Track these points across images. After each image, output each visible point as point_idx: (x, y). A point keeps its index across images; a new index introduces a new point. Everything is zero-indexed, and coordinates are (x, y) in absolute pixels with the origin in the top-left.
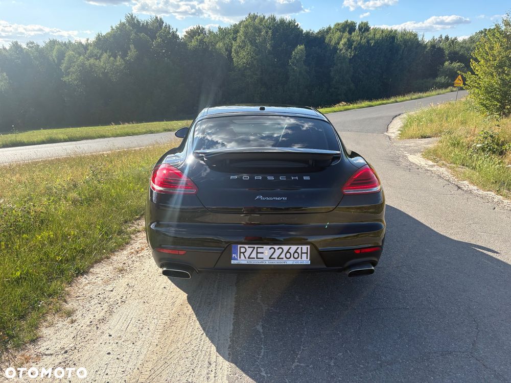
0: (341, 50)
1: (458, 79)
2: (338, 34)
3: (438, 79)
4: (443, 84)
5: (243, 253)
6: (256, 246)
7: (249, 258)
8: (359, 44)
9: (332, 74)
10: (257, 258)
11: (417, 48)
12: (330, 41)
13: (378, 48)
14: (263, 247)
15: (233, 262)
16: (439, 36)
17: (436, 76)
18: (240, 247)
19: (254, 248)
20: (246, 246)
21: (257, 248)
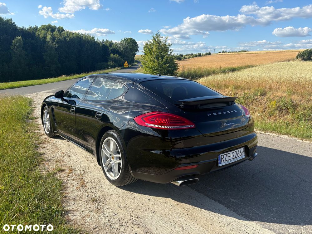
0: (49, 42)
1: (125, 63)
2: (43, 32)
3: (109, 63)
4: (112, 65)
5: (223, 159)
6: (227, 153)
7: (225, 161)
8: (60, 39)
9: (44, 57)
10: (228, 160)
11: (94, 45)
12: (39, 35)
13: (72, 43)
14: (230, 153)
15: (219, 165)
16: (102, 40)
17: (107, 61)
18: (221, 156)
19: (227, 154)
20: (223, 154)
21: (228, 154)
